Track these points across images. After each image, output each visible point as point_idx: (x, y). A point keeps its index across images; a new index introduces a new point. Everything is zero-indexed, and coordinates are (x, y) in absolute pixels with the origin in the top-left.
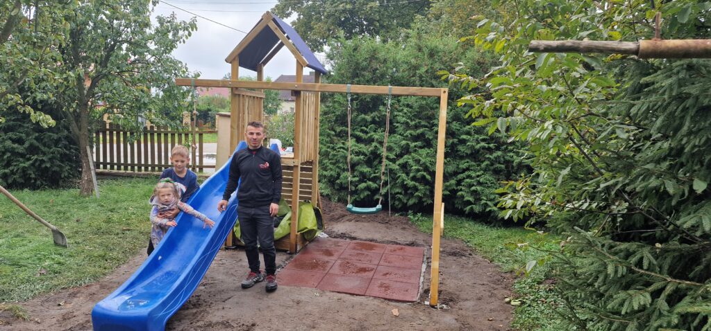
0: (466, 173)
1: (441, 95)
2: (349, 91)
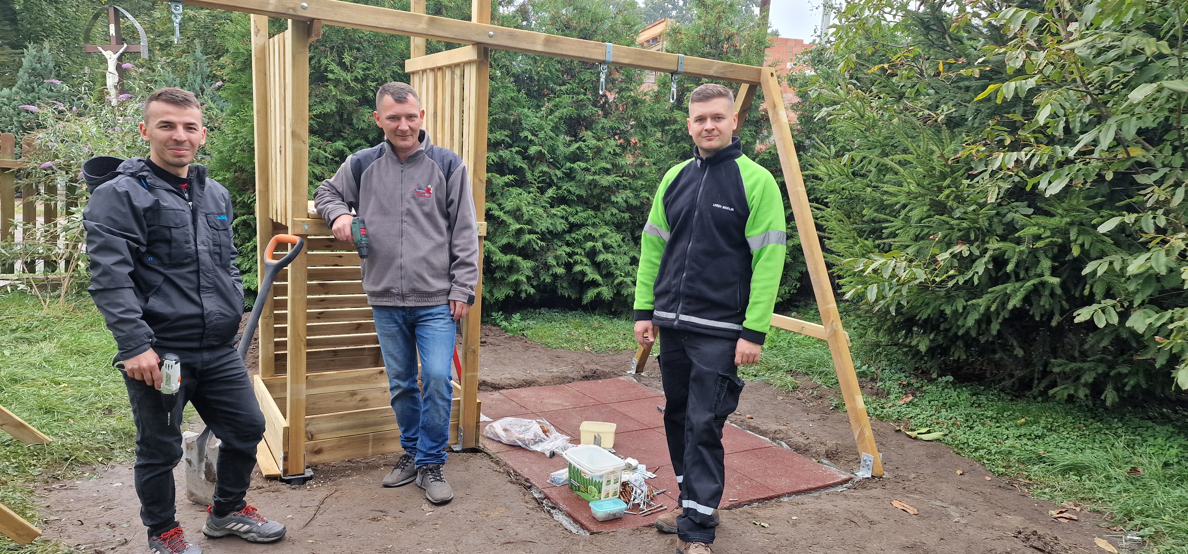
0: (584, 231)
1: (768, 81)
2: (609, 58)
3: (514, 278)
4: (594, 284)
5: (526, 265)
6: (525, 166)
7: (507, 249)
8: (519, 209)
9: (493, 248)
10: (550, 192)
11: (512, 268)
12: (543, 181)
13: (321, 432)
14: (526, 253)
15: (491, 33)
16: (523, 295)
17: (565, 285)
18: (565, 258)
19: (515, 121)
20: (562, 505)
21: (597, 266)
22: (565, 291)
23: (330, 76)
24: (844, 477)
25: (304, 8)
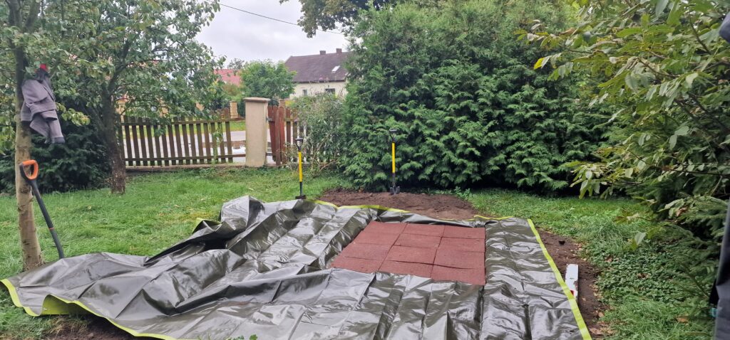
4: (521, 176)
6: (477, 110)
10: (491, 123)
12: (487, 117)
17: (510, 175)
18: (502, 161)
21: (523, 165)
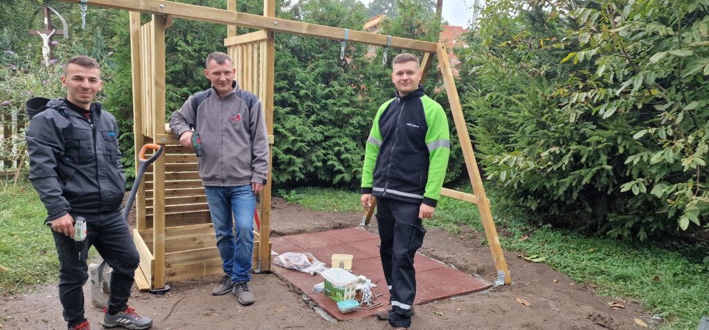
0: (333, 140)
1: (440, 51)
2: (347, 37)
3: (291, 169)
4: (340, 172)
5: (299, 161)
6: (297, 102)
7: (287, 151)
8: (294, 128)
9: (279, 151)
10: (313, 117)
11: (290, 163)
12: (309, 111)
13: (174, 263)
14: (298, 154)
15: (276, 23)
16: (297, 179)
17: (322, 173)
18: (322, 157)
19: (291, 76)
20: (321, 304)
21: (342, 161)
22: (322, 176)
23: (179, 48)
24: (488, 285)
25: (161, 8)
